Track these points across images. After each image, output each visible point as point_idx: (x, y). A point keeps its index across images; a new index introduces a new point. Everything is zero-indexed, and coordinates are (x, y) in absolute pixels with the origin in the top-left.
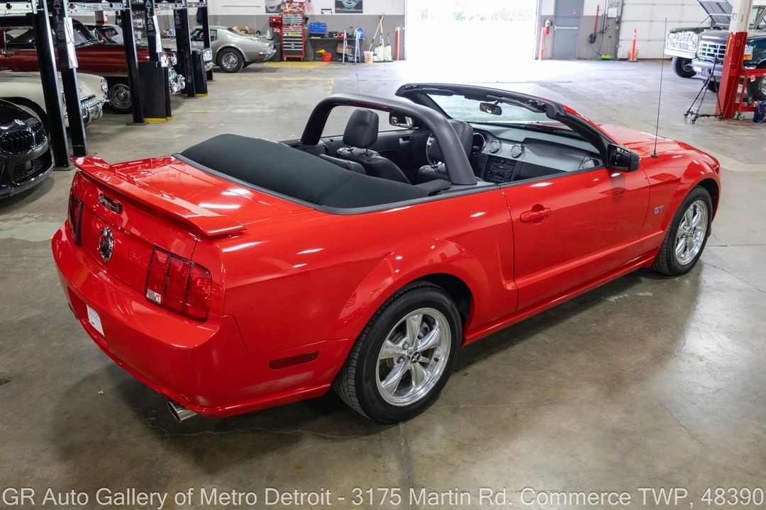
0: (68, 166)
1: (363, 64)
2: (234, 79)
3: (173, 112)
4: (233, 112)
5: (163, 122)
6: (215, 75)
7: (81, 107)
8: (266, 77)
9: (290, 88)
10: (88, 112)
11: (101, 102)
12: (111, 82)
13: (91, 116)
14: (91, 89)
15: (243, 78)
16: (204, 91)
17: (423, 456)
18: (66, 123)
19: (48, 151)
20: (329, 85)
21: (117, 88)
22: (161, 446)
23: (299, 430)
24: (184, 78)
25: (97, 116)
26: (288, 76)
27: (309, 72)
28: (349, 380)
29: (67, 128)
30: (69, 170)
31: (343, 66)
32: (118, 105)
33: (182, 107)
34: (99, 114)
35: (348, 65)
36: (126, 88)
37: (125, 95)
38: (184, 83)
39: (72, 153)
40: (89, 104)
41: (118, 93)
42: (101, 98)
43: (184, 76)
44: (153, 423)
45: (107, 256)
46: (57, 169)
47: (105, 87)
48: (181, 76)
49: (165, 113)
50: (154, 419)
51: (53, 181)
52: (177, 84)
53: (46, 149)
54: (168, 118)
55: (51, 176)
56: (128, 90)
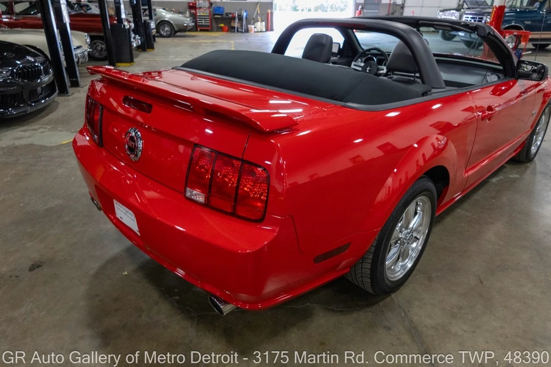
0: (67, 93)
1: (247, 34)
2: (170, 41)
3: (135, 60)
4: (174, 60)
5: (129, 66)
6: (157, 39)
7: (74, 53)
8: (190, 40)
9: (207, 46)
10: (78, 57)
11: (86, 50)
12: (92, 38)
13: (81, 60)
14: (80, 42)
15: (175, 41)
16: (152, 48)
17: (426, 326)
18: (64, 64)
19: (53, 81)
20: (232, 44)
21: (95, 44)
22: (191, 327)
23: (308, 304)
24: (139, 38)
25: (84, 60)
26: (203, 40)
27: (216, 37)
28: (363, 264)
29: (66, 68)
30: (69, 96)
31: (237, 35)
32: (97, 55)
33: (139, 57)
34: (86, 59)
35: (239, 34)
36: (101, 43)
37: (102, 48)
38: (139, 41)
39: (70, 85)
40: (79, 51)
41: (96, 47)
42: (86, 49)
43: (139, 36)
44: (178, 302)
45: (136, 156)
46: (61, 95)
47: (88, 40)
48: (137, 36)
49: (129, 60)
50: (178, 298)
51: (58, 103)
52: (136, 41)
53: (52, 80)
54: (132, 63)
55: (56, 99)
56: (103, 44)
